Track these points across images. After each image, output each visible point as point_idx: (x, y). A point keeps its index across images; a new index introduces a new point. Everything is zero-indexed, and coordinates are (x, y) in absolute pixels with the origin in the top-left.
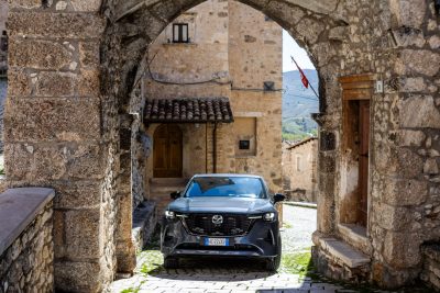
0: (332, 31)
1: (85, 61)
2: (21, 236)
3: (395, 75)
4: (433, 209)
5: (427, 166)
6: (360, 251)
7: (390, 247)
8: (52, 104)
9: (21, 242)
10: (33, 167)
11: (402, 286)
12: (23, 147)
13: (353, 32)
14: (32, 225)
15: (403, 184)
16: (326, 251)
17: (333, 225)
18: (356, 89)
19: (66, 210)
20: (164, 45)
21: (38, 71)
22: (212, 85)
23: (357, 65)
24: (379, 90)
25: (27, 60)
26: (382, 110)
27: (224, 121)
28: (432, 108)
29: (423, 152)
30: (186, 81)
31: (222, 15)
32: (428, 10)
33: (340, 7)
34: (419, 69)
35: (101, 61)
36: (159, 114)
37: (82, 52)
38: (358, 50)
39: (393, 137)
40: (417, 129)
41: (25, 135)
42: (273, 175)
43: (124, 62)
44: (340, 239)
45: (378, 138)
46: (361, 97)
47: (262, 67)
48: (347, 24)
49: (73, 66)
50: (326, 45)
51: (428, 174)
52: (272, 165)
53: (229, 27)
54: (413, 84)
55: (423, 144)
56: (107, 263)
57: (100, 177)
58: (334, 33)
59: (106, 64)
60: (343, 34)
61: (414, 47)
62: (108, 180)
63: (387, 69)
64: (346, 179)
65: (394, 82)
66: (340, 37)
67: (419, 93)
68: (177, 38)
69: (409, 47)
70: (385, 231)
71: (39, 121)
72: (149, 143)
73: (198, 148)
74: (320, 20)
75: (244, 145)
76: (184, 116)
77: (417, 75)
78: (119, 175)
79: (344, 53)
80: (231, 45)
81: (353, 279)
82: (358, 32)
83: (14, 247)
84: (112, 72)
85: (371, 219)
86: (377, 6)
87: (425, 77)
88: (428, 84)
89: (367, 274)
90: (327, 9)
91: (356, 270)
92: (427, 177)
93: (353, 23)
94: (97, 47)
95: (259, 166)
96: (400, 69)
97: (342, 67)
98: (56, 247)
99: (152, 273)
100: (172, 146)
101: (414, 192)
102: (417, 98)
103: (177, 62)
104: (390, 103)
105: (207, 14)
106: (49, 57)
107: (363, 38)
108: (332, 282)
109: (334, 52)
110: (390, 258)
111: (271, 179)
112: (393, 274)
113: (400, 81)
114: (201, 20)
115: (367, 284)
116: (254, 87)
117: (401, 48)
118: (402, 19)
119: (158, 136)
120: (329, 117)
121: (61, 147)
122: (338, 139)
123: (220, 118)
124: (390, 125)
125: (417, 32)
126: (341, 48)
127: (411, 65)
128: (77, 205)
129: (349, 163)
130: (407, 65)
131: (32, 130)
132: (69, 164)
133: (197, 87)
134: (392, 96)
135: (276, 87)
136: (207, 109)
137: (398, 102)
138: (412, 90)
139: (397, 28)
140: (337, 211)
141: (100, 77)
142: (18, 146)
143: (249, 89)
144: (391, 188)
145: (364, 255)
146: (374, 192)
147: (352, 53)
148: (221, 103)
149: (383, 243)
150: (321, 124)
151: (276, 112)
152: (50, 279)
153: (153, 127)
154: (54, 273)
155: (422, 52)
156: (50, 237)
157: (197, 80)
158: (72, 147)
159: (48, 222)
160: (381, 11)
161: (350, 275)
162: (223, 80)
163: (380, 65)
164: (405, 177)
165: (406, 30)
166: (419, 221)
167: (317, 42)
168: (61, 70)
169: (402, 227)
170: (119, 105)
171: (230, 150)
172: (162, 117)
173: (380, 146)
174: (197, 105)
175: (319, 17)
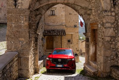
0: (88, 12)
1: (25, 21)
2: (9, 63)
3: (103, 23)
4: (113, 57)
5: (112, 46)
6: (95, 68)
7: (102, 67)
8: (17, 31)
9: (9, 65)
10: (13, 47)
11: (105, 77)
12: (11, 42)
13: (93, 12)
14: (12, 61)
15: (105, 51)
16: (87, 68)
17: (89, 61)
18: (94, 26)
19: (21, 57)
20: (49, 16)
21: (14, 23)
22: (61, 26)
23: (94, 20)
24: (99, 27)
25: (11, 21)
26: (100, 32)
27: (63, 35)
28: (113, 31)
29: (111, 42)
30: (54, 25)
31: (63, 8)
32: (111, 6)
33: (90, 6)
34: (109, 21)
35: (29, 21)
36: (47, 34)
37: (25, 19)
38: (94, 16)
39: (103, 39)
40: (109, 37)
41: (11, 39)
42: (76, 49)
43: (36, 21)
44: (90, 65)
45: (99, 39)
46: (95, 29)
47: (74, 21)
48: (92, 10)
49: (22, 22)
50: (87, 15)
51: (112, 48)
52: (76, 46)
53: (65, 11)
54: (108, 25)
55: (111, 40)
56: (31, 70)
57: (29, 49)
58: (89, 12)
59: (31, 21)
60: (91, 12)
61: (108, 15)
62: (32, 50)
63: (101, 21)
64: (92, 50)
65: (103, 25)
66: (90, 13)
67: (109, 27)
68: (52, 14)
69: (107, 15)
70: (101, 63)
71: (14, 36)
72: (45, 41)
73: (57, 42)
74: (85, 9)
75: (69, 41)
76: (53, 34)
77: (109, 23)
78: (35, 49)
79: (91, 17)
80: (66, 16)
81: (93, 75)
82: (94, 12)
83: (7, 66)
84: (33, 23)
85: (98, 60)
86: (99, 5)
87: (111, 23)
88: (112, 25)
89: (97, 74)
90: (86, 6)
91: (94, 73)
92: (112, 49)
93: (93, 9)
94: (28, 17)
95: (73, 47)
96: (104, 21)
97: (91, 21)
98: (19, 66)
99: (43, 73)
100: (51, 41)
101: (108, 53)
102: (109, 28)
103: (52, 20)
104: (102, 30)
105: (59, 8)
106: (17, 20)
107: (96, 13)
108: (88, 76)
109: (89, 17)
110: (102, 70)
111: (76, 50)
112: (103, 74)
113: (104, 24)
114: (58, 9)
115: (97, 77)
116: (72, 26)
117: (105, 16)
118: (105, 8)
119: (47, 39)
120: (87, 34)
121: (20, 42)
122: (90, 39)
123: (62, 34)
124: (102, 36)
125: (109, 11)
126: (90, 16)
127: (107, 20)
128: (23, 56)
129: (93, 45)
130: (106, 20)
131: (13, 38)
132: (21, 46)
133: (57, 26)
134: (103, 28)
135: (77, 26)
136: (59, 32)
137: (104, 30)
138: (107, 26)
139: (104, 11)
140: (90, 58)
141: (29, 25)
142: (10, 42)
143: (70, 27)
144: (102, 52)
145: (96, 69)
146: (98, 53)
147: (93, 17)
148: (63, 30)
149: (100, 66)
150: (85, 35)
151: (77, 32)
152: (17, 74)
153: (46, 37)
154: (18, 73)
155: (110, 17)
156: (17, 64)
157: (57, 25)
158: (22, 42)
159: (17, 60)
160: (100, 6)
161: (92, 74)
162: (63, 25)
163: (100, 20)
164: (106, 49)
165: (106, 11)
166: (110, 60)
167: (84, 15)
168: (20, 23)
169: (105, 62)
170: (35, 31)
171: (65, 43)
172: (48, 34)
173: (100, 41)
174: (57, 31)
175: (85, 8)
